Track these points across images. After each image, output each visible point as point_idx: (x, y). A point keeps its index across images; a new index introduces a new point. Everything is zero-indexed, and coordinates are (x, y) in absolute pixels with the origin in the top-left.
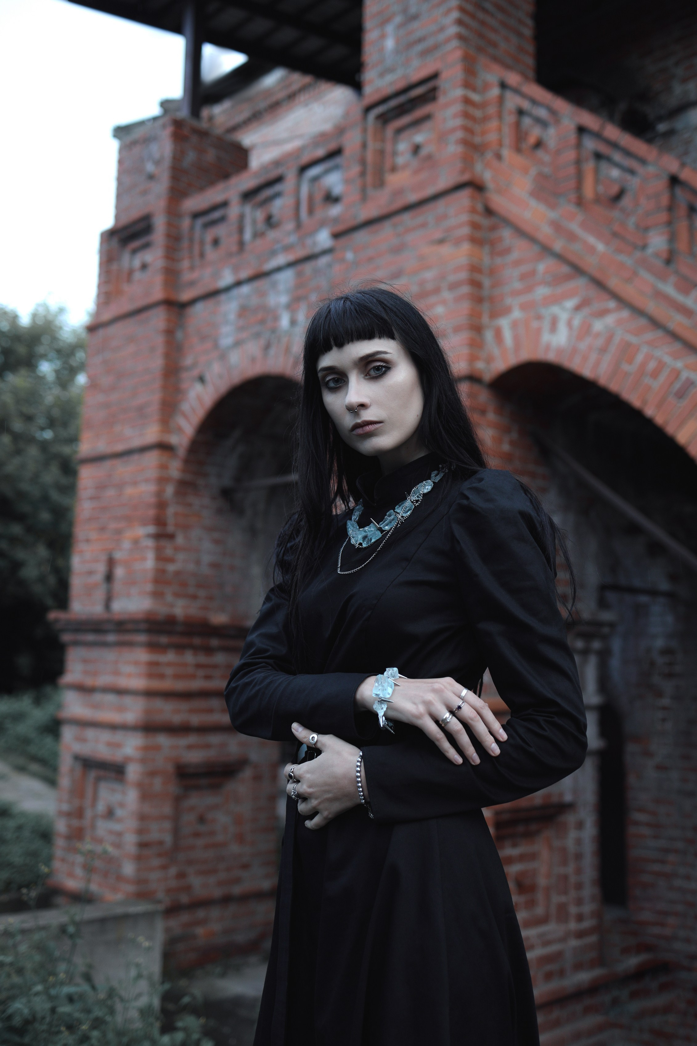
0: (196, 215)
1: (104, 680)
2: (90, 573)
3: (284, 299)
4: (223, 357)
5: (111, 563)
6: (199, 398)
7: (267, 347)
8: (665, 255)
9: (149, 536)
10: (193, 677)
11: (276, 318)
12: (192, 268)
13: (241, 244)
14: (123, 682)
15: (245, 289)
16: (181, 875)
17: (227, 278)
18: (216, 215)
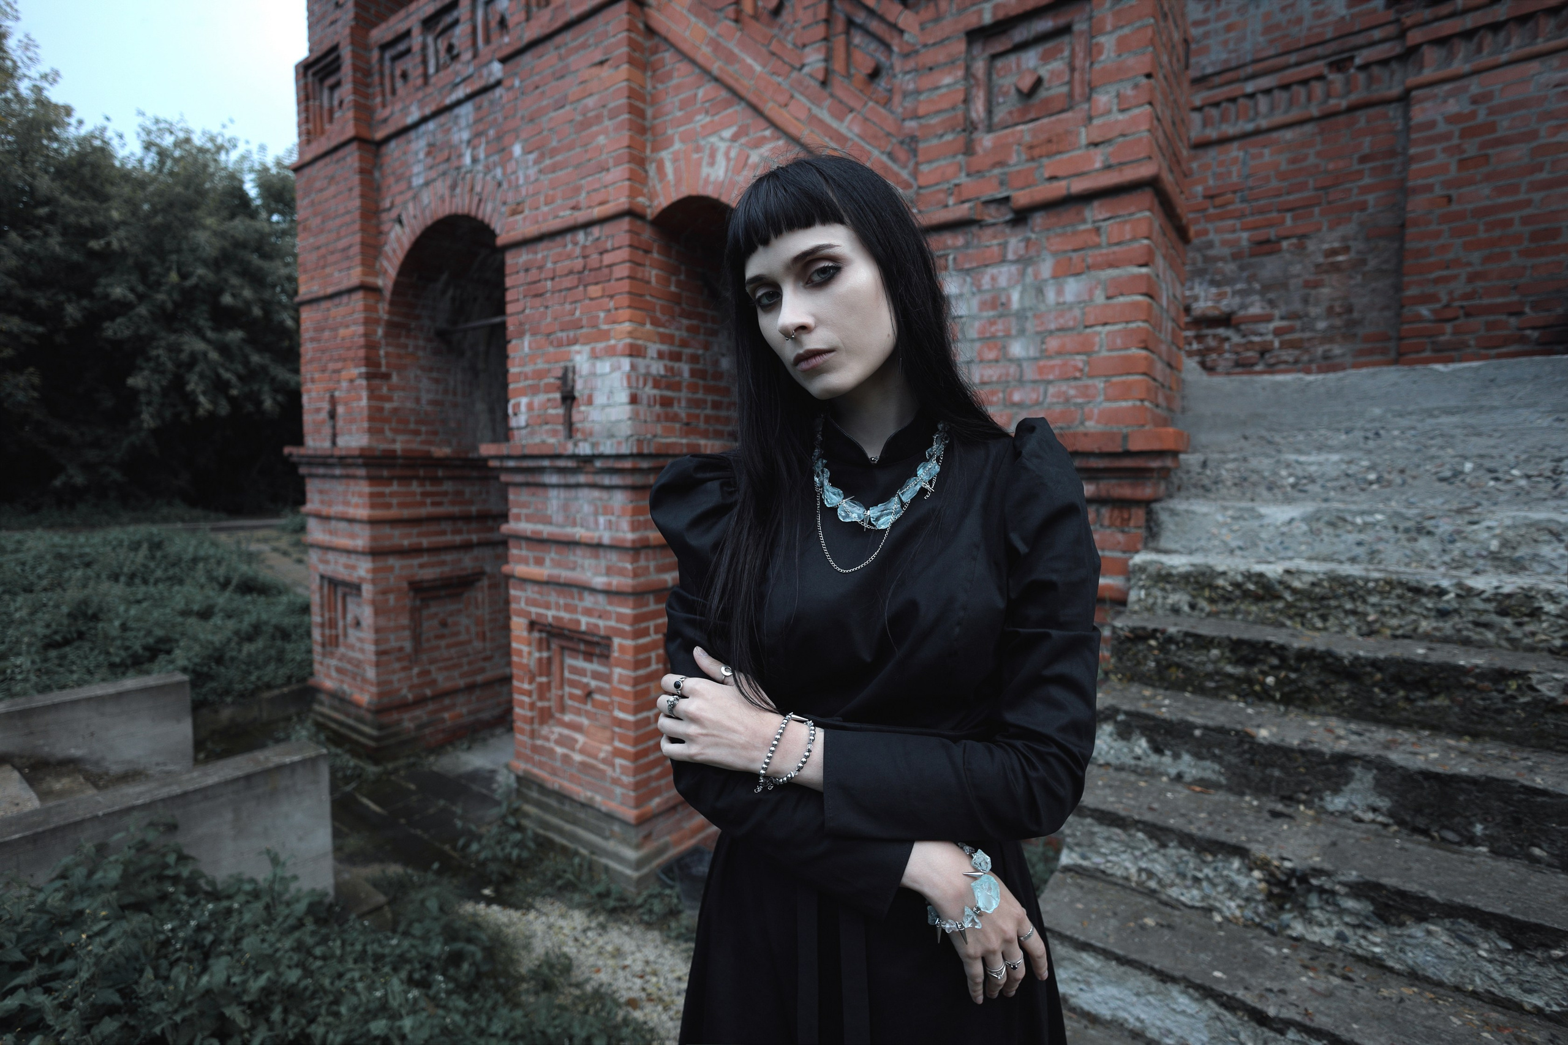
0: (384, 47)
1: (337, 509)
2: (318, 410)
3: (465, 135)
4: (415, 198)
5: (333, 401)
6: (398, 240)
7: (453, 187)
8: (821, 76)
9: (360, 375)
10: (423, 504)
11: (460, 156)
12: (384, 105)
13: (426, 76)
14: (352, 512)
15: (431, 125)
16: (425, 673)
17: (414, 115)
18: (401, 47)
